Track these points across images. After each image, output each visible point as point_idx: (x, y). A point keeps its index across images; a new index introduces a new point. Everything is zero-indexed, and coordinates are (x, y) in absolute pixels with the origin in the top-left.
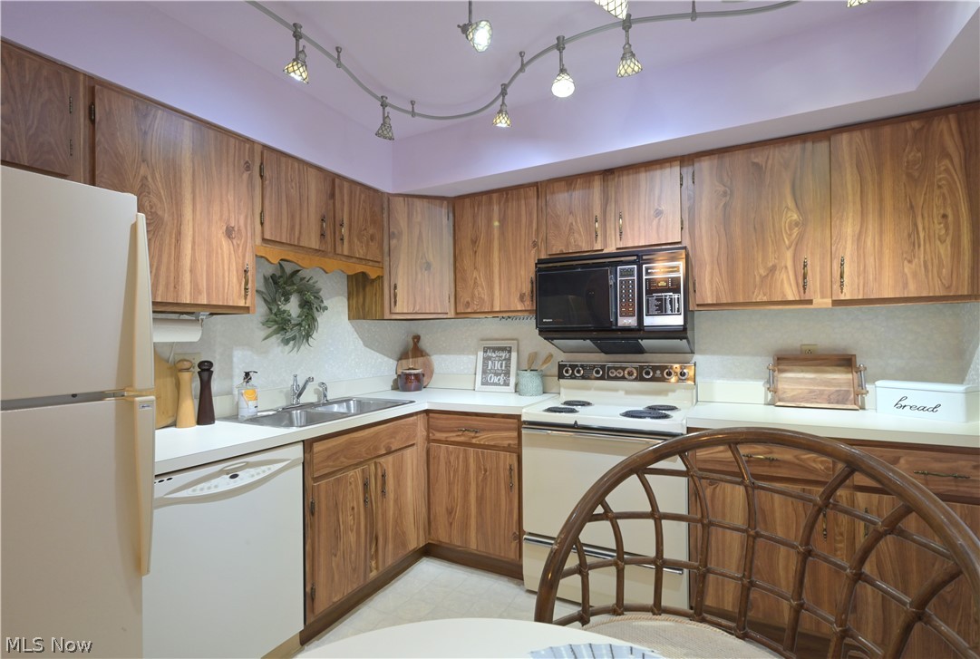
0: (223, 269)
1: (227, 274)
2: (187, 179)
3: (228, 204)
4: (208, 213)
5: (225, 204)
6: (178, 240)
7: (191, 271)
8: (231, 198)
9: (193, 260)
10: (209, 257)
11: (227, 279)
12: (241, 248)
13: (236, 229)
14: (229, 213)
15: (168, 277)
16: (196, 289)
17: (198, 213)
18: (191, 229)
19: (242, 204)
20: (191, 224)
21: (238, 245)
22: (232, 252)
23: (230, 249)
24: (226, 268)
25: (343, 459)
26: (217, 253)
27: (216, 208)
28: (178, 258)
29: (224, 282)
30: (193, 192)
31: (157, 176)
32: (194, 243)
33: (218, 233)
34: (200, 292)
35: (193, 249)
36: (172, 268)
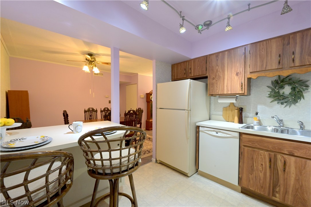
0: (235, 84)
1: (236, 85)
2: (226, 65)
3: (237, 67)
4: (231, 71)
5: (236, 67)
6: (224, 80)
7: (227, 86)
8: (238, 65)
9: (227, 84)
10: (231, 82)
11: (236, 87)
12: (241, 77)
13: (239, 73)
14: (237, 69)
15: (221, 88)
16: (228, 90)
17: (229, 72)
18: (227, 76)
19: (241, 65)
20: (227, 75)
21: (240, 77)
22: (238, 79)
23: (237, 79)
24: (236, 84)
25: (256, 144)
26: (233, 80)
27: (233, 69)
28: (224, 84)
29: (235, 87)
30: (228, 68)
31: (220, 68)
32: (227, 79)
33: (234, 75)
34: (229, 91)
35: (227, 81)
36: (222, 86)
